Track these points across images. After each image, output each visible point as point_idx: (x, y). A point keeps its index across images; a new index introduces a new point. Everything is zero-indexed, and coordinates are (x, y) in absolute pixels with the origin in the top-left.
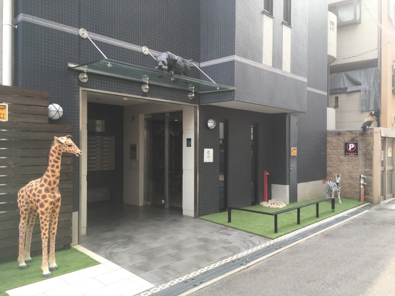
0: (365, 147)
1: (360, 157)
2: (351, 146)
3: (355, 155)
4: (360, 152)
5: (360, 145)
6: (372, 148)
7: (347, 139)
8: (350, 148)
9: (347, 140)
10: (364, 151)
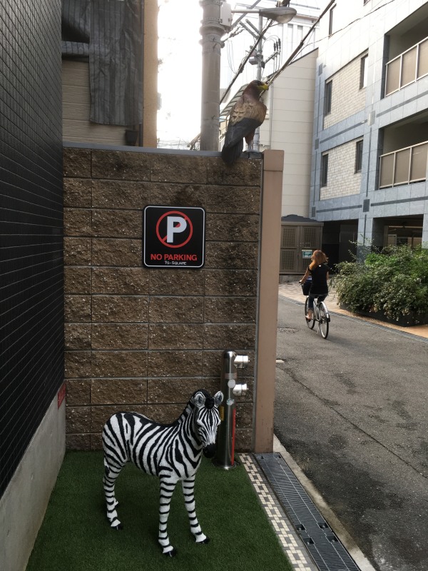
0: (231, 230)
1: (211, 272)
2: (176, 226)
3: (189, 263)
4: (209, 251)
5: (211, 223)
6: (254, 234)
7: (156, 191)
8: (171, 231)
9: (156, 196)
10: (224, 245)
